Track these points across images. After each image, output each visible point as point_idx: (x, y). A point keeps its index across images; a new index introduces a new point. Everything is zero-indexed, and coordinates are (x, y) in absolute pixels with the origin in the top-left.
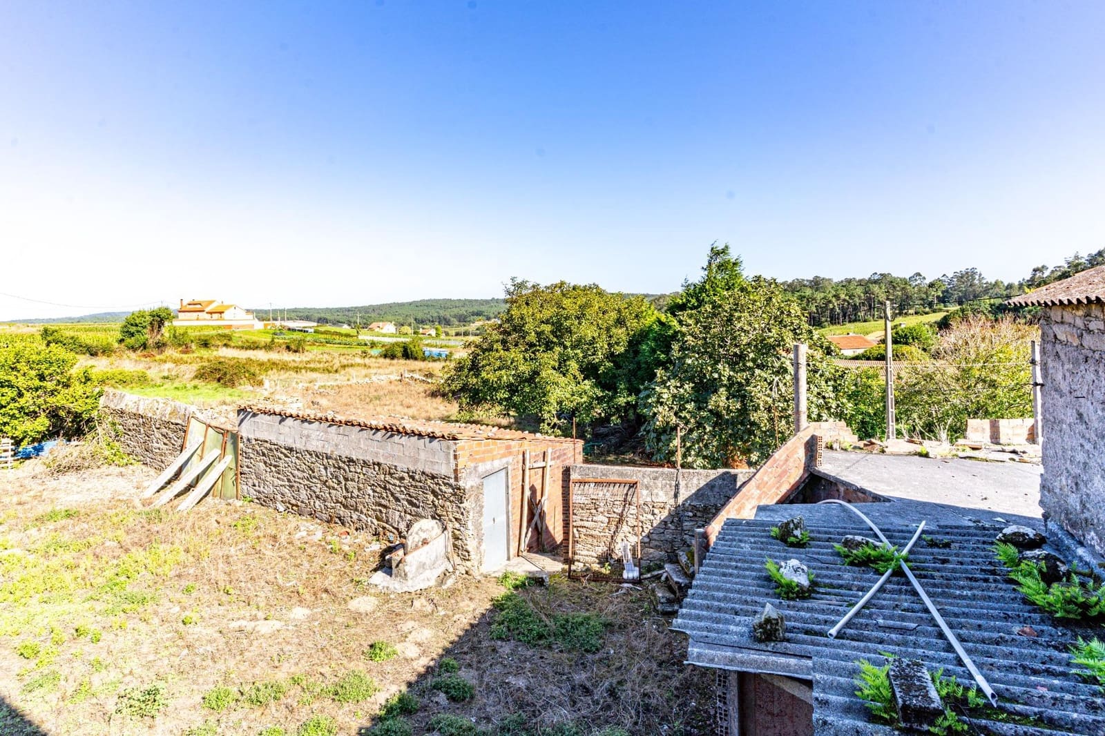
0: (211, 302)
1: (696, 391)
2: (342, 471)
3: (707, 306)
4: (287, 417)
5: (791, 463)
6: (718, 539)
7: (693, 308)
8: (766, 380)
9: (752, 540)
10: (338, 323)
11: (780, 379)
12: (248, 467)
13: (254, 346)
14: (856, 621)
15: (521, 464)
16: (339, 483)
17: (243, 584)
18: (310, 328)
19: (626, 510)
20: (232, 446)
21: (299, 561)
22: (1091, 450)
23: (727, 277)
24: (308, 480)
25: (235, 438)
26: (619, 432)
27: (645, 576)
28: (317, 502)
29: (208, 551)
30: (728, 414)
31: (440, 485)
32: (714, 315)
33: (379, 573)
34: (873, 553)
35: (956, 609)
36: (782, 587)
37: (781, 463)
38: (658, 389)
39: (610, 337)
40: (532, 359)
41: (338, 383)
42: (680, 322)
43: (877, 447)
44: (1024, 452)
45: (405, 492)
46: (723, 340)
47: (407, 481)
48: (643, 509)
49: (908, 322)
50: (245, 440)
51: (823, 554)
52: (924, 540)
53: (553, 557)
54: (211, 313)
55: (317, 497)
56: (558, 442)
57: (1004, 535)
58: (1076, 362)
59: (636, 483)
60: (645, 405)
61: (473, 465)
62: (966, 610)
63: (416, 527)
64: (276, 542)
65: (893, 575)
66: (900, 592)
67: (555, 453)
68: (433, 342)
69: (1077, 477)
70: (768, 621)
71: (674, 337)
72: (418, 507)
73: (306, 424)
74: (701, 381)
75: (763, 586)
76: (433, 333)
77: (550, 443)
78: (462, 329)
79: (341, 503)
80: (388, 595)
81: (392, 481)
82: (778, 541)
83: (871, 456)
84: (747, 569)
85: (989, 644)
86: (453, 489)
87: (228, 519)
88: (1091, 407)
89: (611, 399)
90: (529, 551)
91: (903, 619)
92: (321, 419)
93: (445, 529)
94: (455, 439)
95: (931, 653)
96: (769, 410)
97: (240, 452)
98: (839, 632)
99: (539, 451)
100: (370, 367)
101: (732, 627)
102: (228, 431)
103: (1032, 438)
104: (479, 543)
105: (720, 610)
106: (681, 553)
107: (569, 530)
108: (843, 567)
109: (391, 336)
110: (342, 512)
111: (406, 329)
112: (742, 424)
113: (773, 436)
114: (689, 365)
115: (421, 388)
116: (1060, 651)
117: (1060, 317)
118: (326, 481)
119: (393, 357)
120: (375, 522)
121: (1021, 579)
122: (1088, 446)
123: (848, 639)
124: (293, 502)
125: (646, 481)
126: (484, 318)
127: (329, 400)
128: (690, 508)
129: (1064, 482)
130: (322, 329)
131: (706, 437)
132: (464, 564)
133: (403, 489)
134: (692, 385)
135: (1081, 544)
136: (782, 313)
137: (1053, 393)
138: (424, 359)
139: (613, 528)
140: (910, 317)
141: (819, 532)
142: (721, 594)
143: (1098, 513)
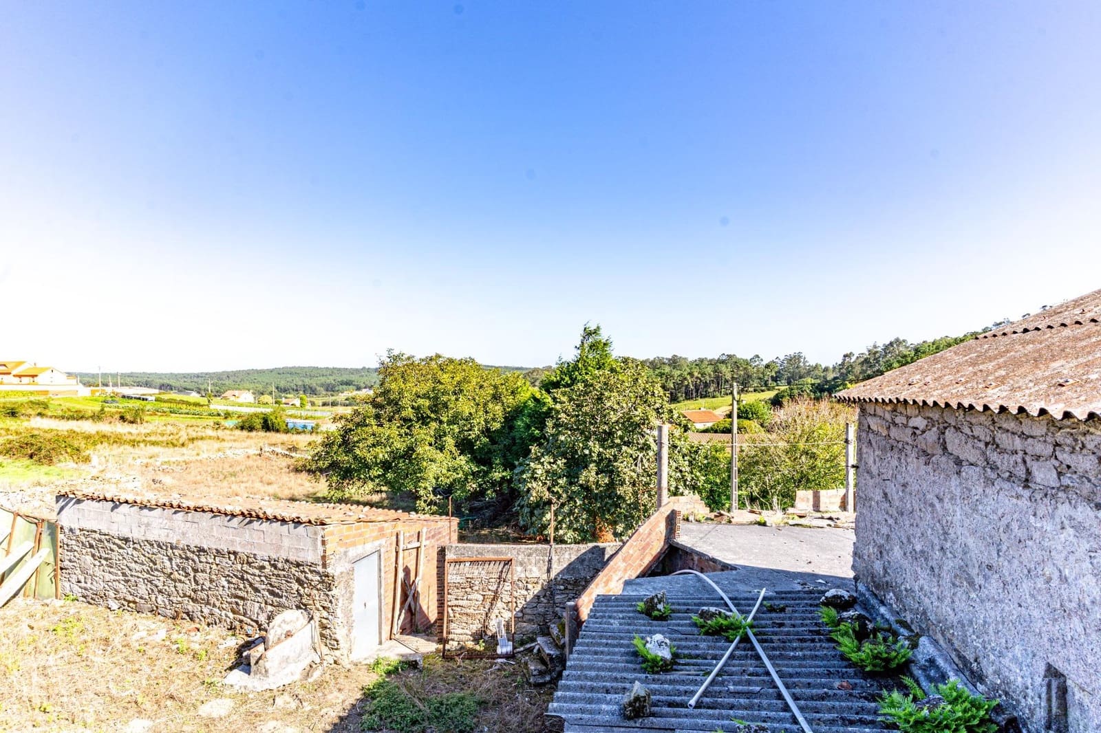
0: (20, 364)
1: (568, 467)
2: (191, 562)
3: (579, 384)
4: (121, 503)
5: (653, 536)
6: (590, 616)
7: (567, 385)
8: (631, 456)
9: (621, 616)
10: (184, 390)
11: (644, 456)
12: (70, 561)
13: (79, 416)
14: (711, 689)
15: (394, 545)
16: (187, 575)
17: (65, 699)
18: (151, 395)
19: (501, 587)
20: (49, 538)
21: (137, 666)
22: (893, 524)
23: (598, 356)
24: (148, 572)
25: (53, 528)
26: (493, 506)
27: (518, 650)
28: (160, 597)
29: (18, 663)
30: (597, 489)
31: (306, 573)
32: (586, 393)
33: (236, 672)
34: (725, 622)
35: (791, 670)
36: (648, 661)
37: (645, 537)
38: (532, 464)
39: (487, 412)
40: (406, 434)
41: (186, 458)
42: (554, 399)
43: (725, 518)
44: (838, 519)
45: (266, 582)
46: (593, 417)
47: (268, 570)
48: (517, 585)
49: (749, 399)
50: (67, 531)
51: (682, 626)
52: (765, 606)
53: (426, 637)
54: (20, 376)
55: (160, 592)
56: (433, 521)
57: (826, 598)
58: (884, 450)
59: (511, 560)
60: (519, 480)
61: (343, 550)
62: (799, 670)
63: (278, 619)
64: (108, 645)
65: (740, 642)
66: (746, 656)
67: (430, 532)
68: (298, 413)
69: (881, 546)
70: (637, 699)
71: (548, 414)
72: (281, 597)
73: (145, 511)
74: (573, 457)
75: (630, 662)
76: (297, 402)
77: (425, 523)
78: (331, 399)
79: (189, 597)
80: (246, 695)
81: (251, 571)
82: (644, 615)
83: (720, 526)
84: (616, 646)
85: (816, 700)
86: (321, 576)
87: (45, 623)
88: (894, 489)
89: (486, 473)
90: (401, 633)
91: (749, 683)
92: (165, 505)
93: (312, 618)
94: (323, 524)
95: (772, 714)
96: (634, 485)
97: (59, 544)
98: (697, 702)
99: (414, 531)
100: (223, 440)
101: (604, 707)
102: (43, 520)
103: (844, 506)
104: (349, 630)
105: (592, 689)
106: (553, 626)
107: (444, 610)
108: (700, 637)
109: (249, 405)
110: (191, 606)
111: (266, 398)
112: (610, 497)
113: (636, 508)
114: (562, 442)
115: (284, 462)
116: (869, 701)
117: (873, 410)
118: (171, 573)
119: (251, 429)
120: (231, 615)
121: (840, 639)
122: (891, 521)
123: (704, 707)
124: (130, 598)
125: (520, 558)
126: (355, 388)
127: (174, 478)
128: (562, 582)
129: (871, 550)
130: (166, 397)
131: (576, 510)
132: (333, 653)
133: (263, 578)
134: (564, 461)
135: (882, 603)
136: (647, 393)
137: (865, 474)
138: (287, 431)
139: (488, 606)
140: (750, 394)
141: (679, 604)
142: (593, 673)
143: (896, 577)
